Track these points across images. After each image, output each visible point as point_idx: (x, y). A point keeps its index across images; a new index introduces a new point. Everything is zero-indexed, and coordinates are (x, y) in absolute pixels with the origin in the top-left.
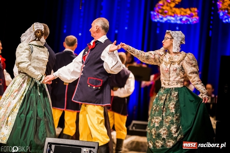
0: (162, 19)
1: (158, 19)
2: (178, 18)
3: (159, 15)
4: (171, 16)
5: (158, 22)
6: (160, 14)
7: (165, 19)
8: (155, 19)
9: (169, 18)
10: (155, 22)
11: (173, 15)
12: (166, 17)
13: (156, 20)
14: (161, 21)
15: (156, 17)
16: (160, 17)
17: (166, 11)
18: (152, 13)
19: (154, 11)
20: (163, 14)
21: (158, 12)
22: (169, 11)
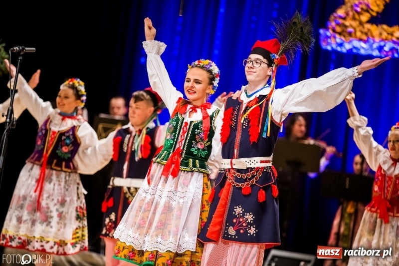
0: (341, 45)
1: (334, 46)
2: (375, 46)
3: (335, 37)
4: (360, 40)
5: (334, 51)
6: (337, 36)
7: (348, 46)
8: (328, 44)
9: (356, 43)
10: (327, 50)
11: (365, 38)
12: (350, 42)
13: (329, 48)
14: (339, 49)
15: (329, 41)
16: (338, 41)
17: (350, 29)
18: (322, 31)
19: (327, 29)
20: (344, 36)
21: (334, 30)
22: (358, 29)
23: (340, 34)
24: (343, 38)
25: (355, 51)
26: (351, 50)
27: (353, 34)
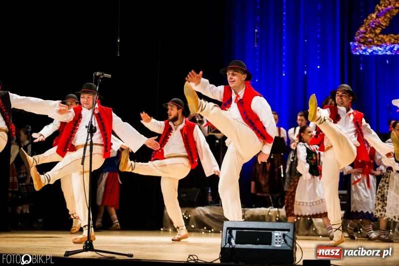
0: (365, 50)
1: (361, 52)
2: (388, 48)
3: (361, 46)
4: (377, 46)
5: (361, 55)
6: (362, 45)
7: (370, 51)
8: (357, 51)
9: (375, 48)
10: (357, 55)
11: (380, 44)
12: (370, 48)
13: (358, 53)
14: (364, 53)
15: (357, 48)
16: (363, 48)
17: (370, 40)
18: (351, 43)
19: (354, 41)
20: (367, 45)
21: (359, 42)
22: (375, 39)
23: (363, 43)
24: (365, 46)
25: (374, 53)
26: (372, 53)
27: (372, 43)
